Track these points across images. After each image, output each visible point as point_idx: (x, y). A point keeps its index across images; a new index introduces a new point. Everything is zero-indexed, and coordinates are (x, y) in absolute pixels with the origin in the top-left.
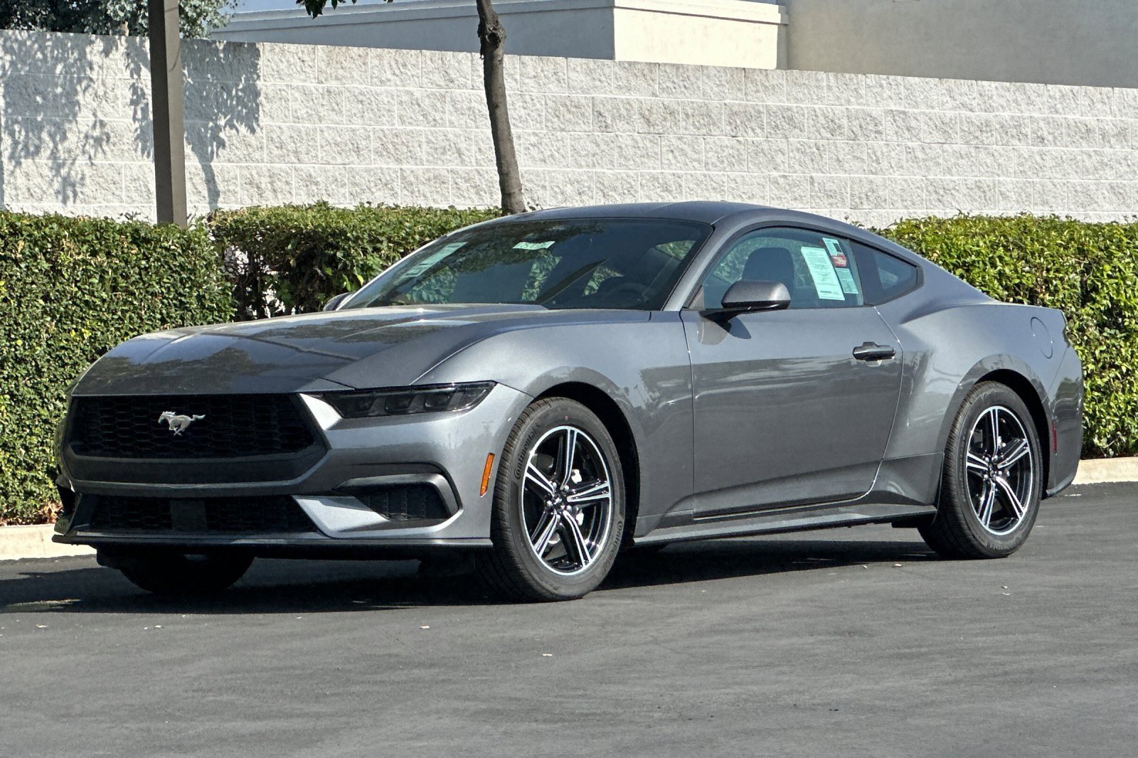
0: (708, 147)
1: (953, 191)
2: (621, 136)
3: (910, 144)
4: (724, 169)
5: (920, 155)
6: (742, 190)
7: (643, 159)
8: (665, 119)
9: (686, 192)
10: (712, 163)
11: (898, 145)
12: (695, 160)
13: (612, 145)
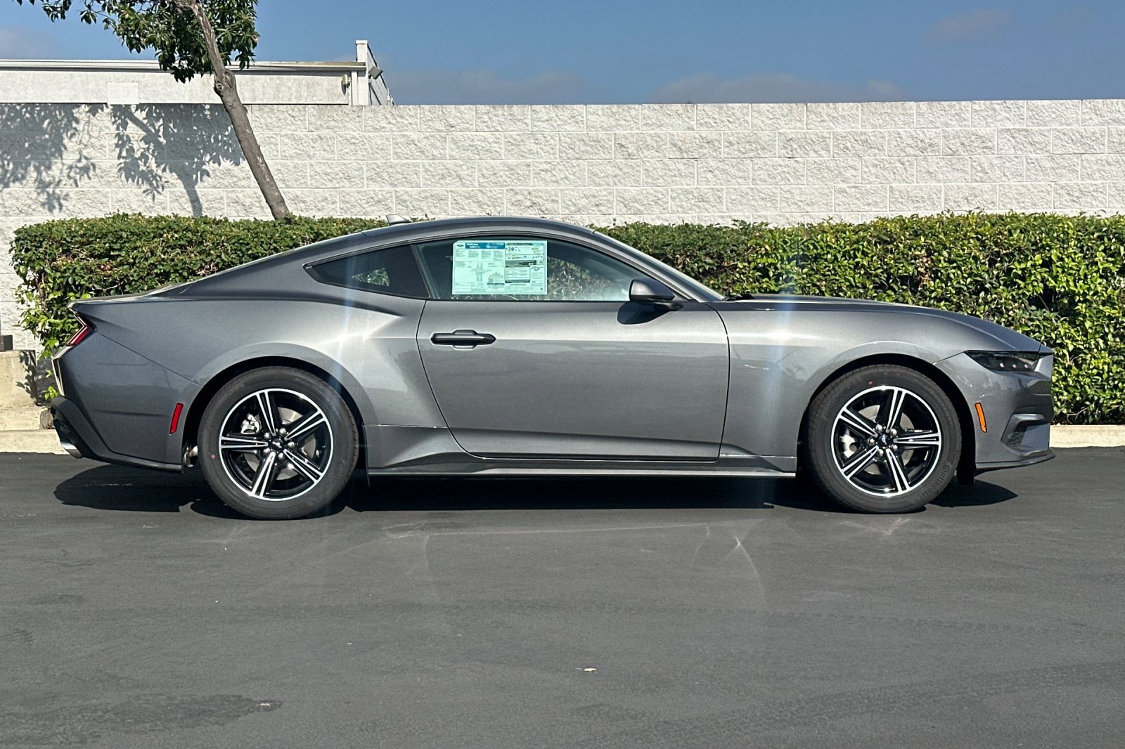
3: (1032, 156)
8: (702, 147)
11: (1017, 157)
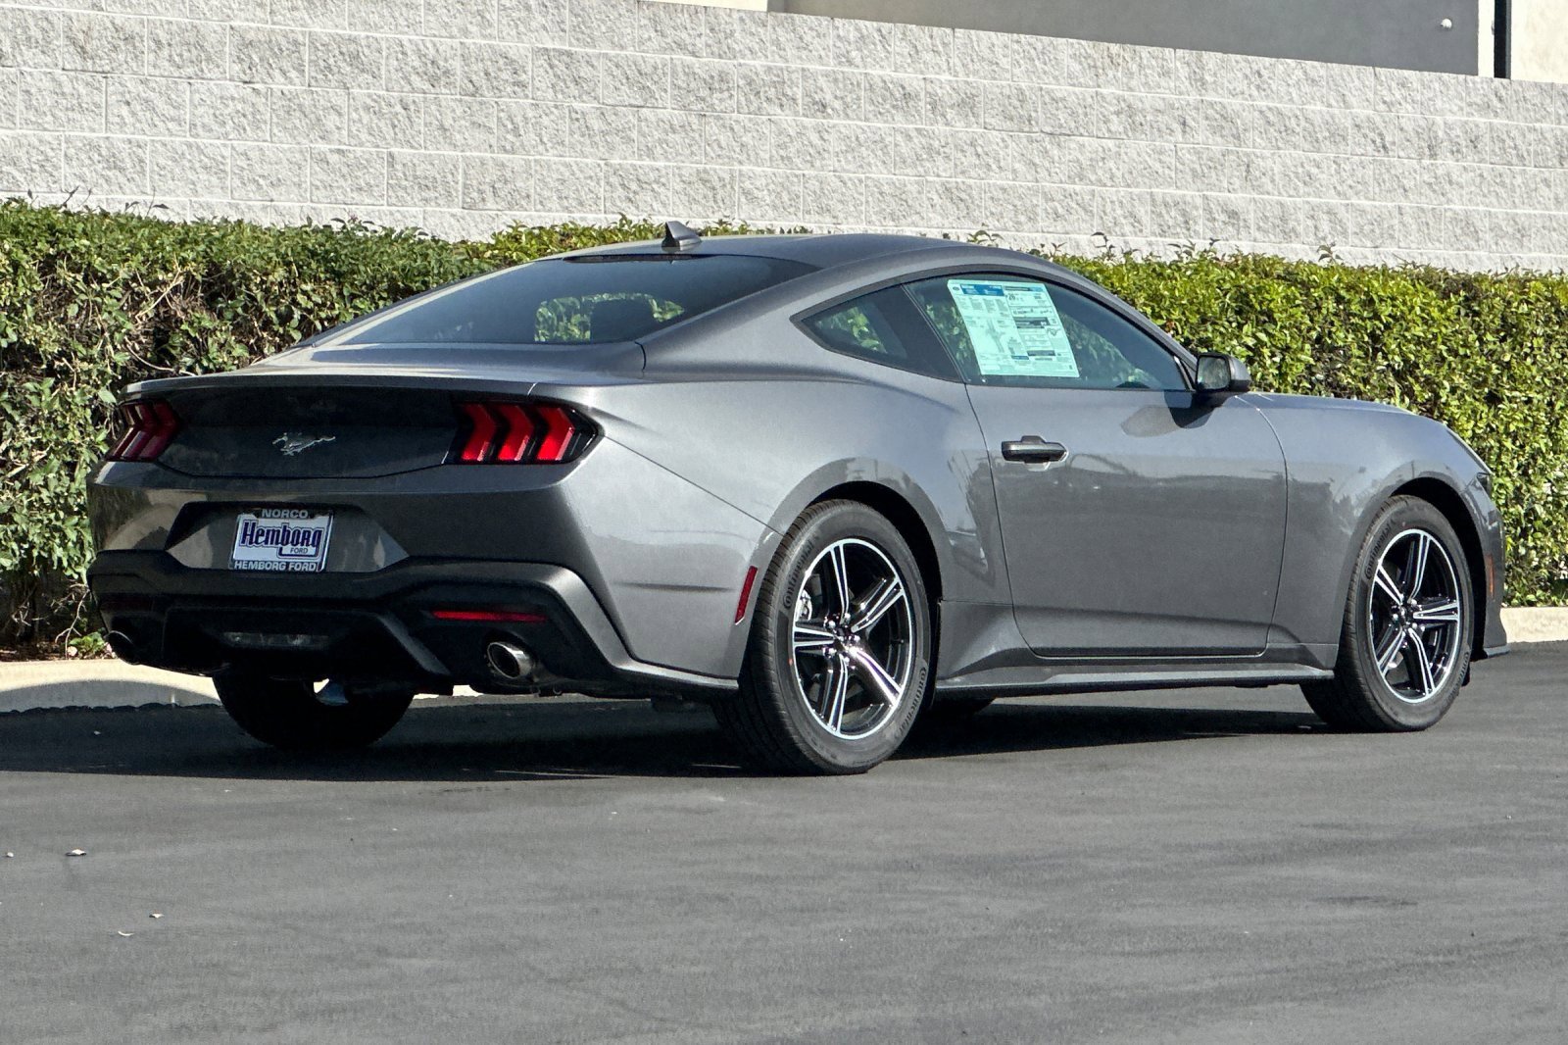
0: (197, 97)
1: (655, 186)
2: (31, 74)
3: (577, 105)
4: (226, 136)
5: (596, 124)
6: (260, 172)
7: (70, 114)
8: (115, 48)
9: (152, 171)
10: (204, 126)
11: (556, 107)
12: (172, 119)
13: (12, 88)
